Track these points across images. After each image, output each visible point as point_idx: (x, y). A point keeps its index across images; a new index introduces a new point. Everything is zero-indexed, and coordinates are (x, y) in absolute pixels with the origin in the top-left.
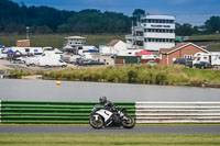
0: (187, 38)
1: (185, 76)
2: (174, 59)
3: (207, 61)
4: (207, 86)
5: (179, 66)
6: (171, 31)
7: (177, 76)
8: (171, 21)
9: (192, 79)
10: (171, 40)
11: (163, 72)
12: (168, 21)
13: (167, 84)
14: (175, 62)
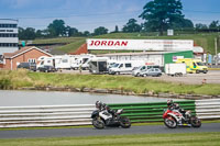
0: (30, 42)
1: (29, 80)
2: (18, 64)
3: (51, 64)
4: (51, 90)
5: (22, 70)
6: (14, 35)
7: (21, 80)
8: (15, 26)
9: (37, 83)
10: (14, 45)
11: (7, 76)
12: (11, 26)
13: (11, 88)
14: (19, 67)
